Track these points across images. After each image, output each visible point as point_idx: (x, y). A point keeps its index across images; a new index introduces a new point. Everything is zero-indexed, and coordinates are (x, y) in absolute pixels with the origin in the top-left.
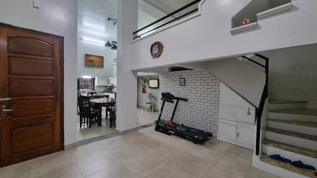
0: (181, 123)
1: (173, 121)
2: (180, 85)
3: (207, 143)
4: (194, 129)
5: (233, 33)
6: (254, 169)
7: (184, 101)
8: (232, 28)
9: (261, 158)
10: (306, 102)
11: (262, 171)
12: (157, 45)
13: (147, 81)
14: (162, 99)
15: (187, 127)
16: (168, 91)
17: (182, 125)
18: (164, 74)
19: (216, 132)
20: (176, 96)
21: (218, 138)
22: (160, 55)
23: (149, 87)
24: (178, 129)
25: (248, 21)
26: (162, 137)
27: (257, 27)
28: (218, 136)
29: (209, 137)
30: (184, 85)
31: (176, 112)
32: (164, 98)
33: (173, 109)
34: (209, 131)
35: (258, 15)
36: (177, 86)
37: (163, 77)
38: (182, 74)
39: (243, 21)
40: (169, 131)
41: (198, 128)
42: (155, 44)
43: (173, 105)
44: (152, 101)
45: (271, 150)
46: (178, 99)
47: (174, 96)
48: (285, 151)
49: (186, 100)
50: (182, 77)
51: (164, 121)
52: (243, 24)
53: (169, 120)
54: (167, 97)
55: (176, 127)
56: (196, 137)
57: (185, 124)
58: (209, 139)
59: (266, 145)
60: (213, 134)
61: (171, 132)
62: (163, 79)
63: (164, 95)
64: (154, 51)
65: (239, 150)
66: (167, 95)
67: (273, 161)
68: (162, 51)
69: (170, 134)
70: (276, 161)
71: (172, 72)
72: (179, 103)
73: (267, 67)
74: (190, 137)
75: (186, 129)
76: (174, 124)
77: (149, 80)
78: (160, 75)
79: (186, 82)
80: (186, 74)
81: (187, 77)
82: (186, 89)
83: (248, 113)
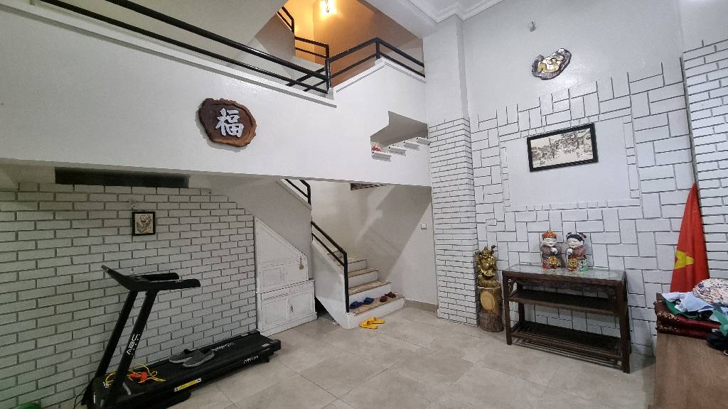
2: (134, 235)
12: (237, 112)
30: (151, 232)
36: (121, 239)
38: (139, 198)
42: (226, 105)
50: (140, 207)
64: (221, 124)
79: (160, 221)
80: (156, 199)
81: (161, 206)
82: (160, 245)
83: (301, 267)
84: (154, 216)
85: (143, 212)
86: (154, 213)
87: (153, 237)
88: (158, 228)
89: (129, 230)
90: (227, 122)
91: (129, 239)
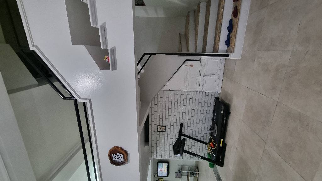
0: (209, 132)
1: (207, 141)
2: (165, 132)
3: (227, 102)
4: (214, 116)
5: (114, 68)
6: (243, 57)
7: (183, 127)
8: (110, 70)
9: (231, 52)
10: (180, 34)
11: (243, 50)
12: (112, 155)
13: (159, 179)
14: (182, 154)
15: (213, 124)
16: (172, 147)
17: (210, 129)
18: (151, 152)
19: (213, 94)
20: (177, 137)
21: (219, 92)
22: (126, 152)
23: (168, 176)
24: (216, 134)
25: (107, 57)
26: (231, 156)
27: (113, 50)
28: (217, 92)
29: (220, 100)
30: (165, 127)
31: (196, 138)
32: (180, 151)
33: (193, 141)
34: (213, 101)
35: (102, 48)
36: (166, 135)
37: (155, 153)
38: (153, 129)
39: (106, 61)
40: (221, 145)
41: (212, 112)
42: (111, 158)
43: (188, 141)
44: (185, 172)
45: (222, 47)
46: (181, 134)
47: (178, 139)
48: (221, 37)
49: (182, 125)
50: (156, 129)
51: (209, 154)
52: (108, 61)
53: (207, 148)
54: (179, 148)
55: (214, 138)
56: (222, 112)
57: (210, 126)
58: (222, 100)
59: (219, 50)
60: (216, 96)
61: (221, 143)
62: (158, 155)
63: (176, 152)
64: (119, 160)
65: (227, 73)
66: (176, 148)
67: (232, 44)
68: (122, 149)
69: (225, 145)
70: (231, 42)
71: (150, 141)
72: (186, 134)
73: (151, 54)
74: (223, 119)
75: (215, 125)
76: (210, 140)
77: (158, 176)
78: (153, 158)
79: (161, 124)
80: (153, 125)
81: (155, 123)
82: (169, 125)
83: (191, 66)
84: (159, 126)
85: (158, 128)
86: (158, 126)
87: (167, 126)
88: (164, 125)
89: (164, 133)
90: (118, 159)
91: (166, 133)
